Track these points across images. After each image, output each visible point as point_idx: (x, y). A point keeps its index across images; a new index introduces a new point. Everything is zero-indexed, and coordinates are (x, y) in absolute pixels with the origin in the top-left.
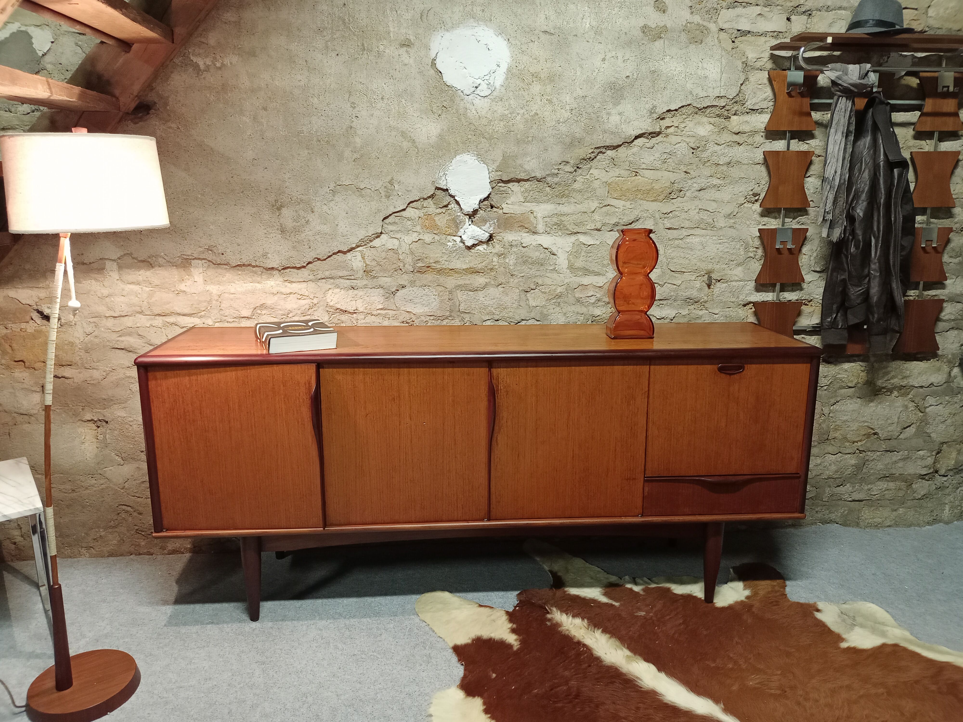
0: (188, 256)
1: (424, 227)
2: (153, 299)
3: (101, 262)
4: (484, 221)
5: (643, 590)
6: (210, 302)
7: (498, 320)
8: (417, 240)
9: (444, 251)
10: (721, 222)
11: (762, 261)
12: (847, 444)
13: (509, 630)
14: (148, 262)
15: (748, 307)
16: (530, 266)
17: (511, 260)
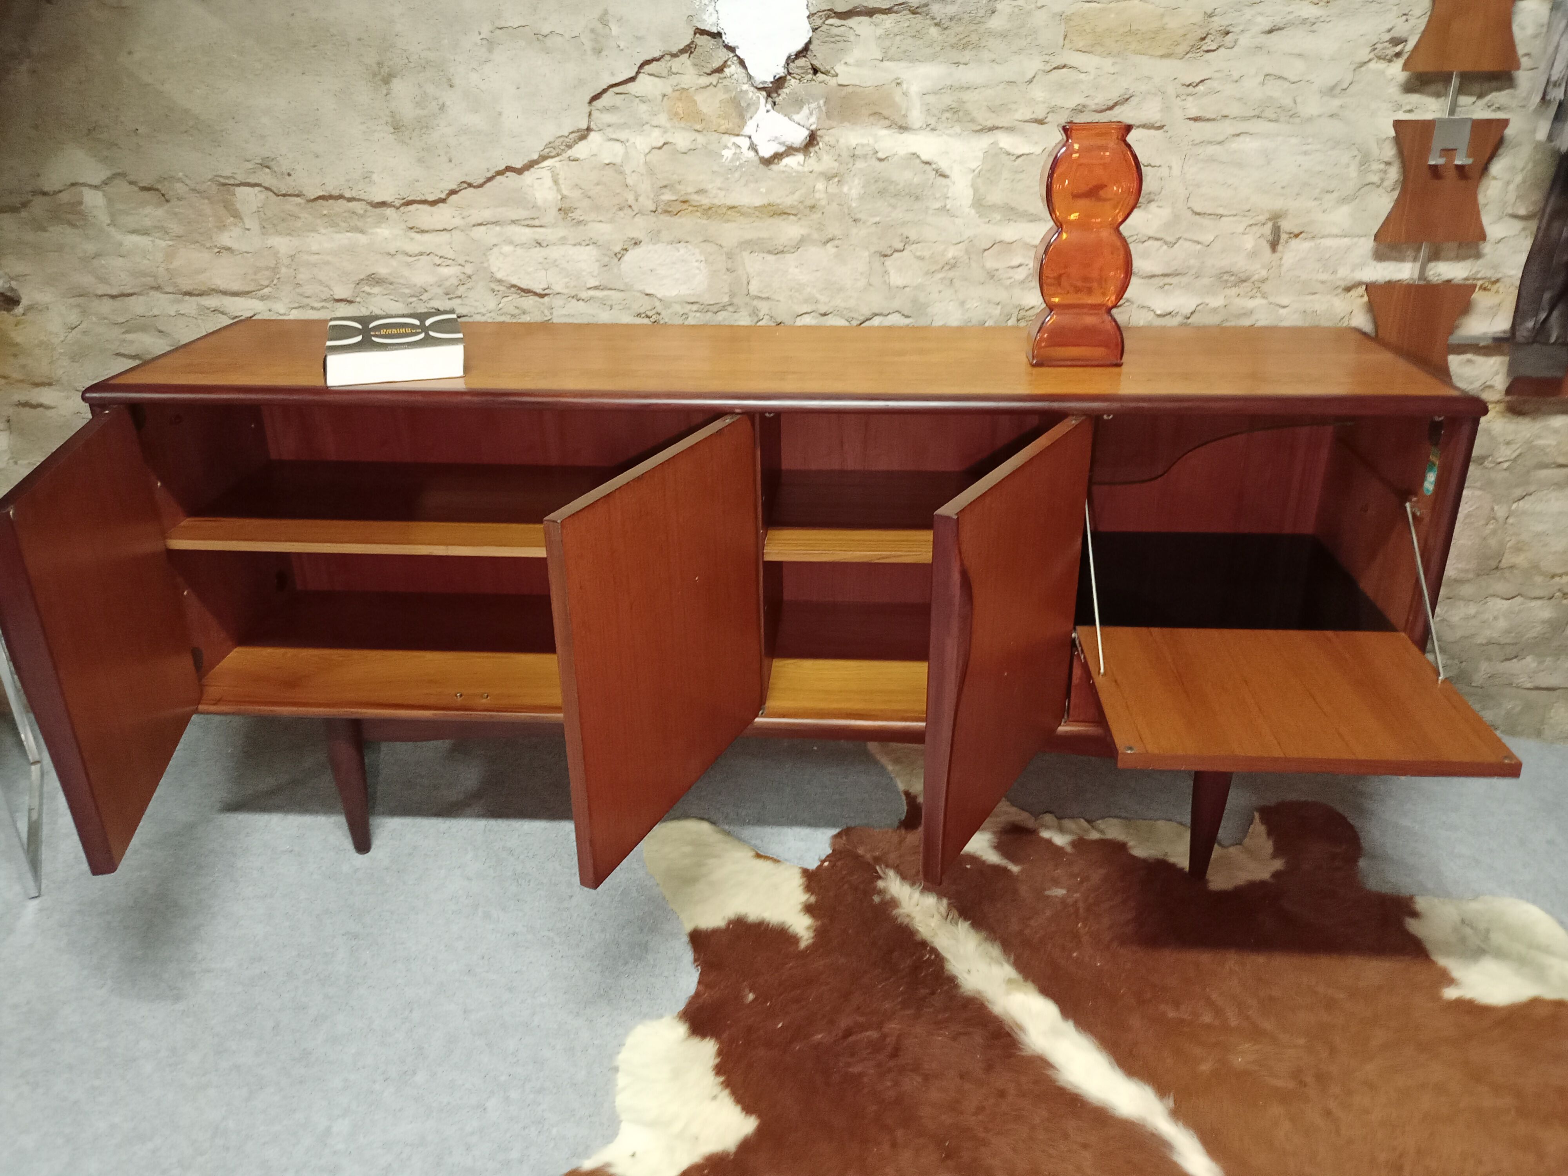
0: (228, 178)
1: (674, 115)
2: (176, 264)
3: (74, 189)
4: (798, 103)
5: (1074, 844)
6: (275, 270)
7: (825, 315)
8: (660, 144)
9: (716, 168)
10: (1312, 106)
11: (1396, 194)
12: (1539, 579)
13: (800, 907)
14: (157, 190)
15: (1354, 293)
16: (893, 201)
17: (853, 189)
